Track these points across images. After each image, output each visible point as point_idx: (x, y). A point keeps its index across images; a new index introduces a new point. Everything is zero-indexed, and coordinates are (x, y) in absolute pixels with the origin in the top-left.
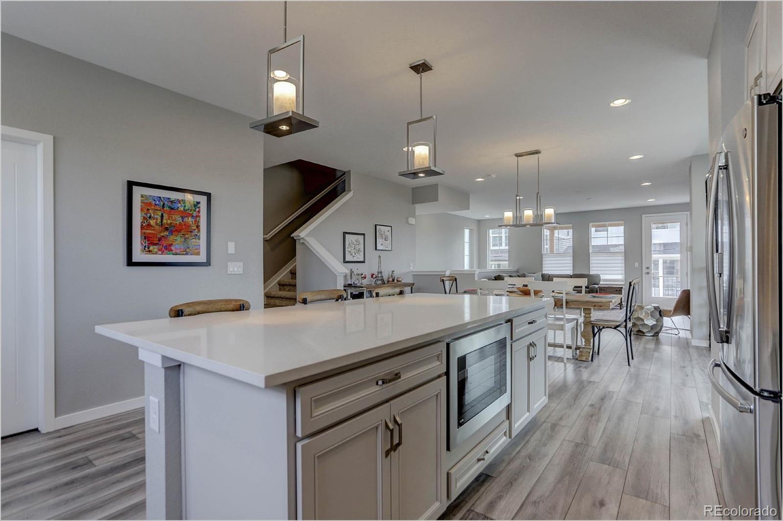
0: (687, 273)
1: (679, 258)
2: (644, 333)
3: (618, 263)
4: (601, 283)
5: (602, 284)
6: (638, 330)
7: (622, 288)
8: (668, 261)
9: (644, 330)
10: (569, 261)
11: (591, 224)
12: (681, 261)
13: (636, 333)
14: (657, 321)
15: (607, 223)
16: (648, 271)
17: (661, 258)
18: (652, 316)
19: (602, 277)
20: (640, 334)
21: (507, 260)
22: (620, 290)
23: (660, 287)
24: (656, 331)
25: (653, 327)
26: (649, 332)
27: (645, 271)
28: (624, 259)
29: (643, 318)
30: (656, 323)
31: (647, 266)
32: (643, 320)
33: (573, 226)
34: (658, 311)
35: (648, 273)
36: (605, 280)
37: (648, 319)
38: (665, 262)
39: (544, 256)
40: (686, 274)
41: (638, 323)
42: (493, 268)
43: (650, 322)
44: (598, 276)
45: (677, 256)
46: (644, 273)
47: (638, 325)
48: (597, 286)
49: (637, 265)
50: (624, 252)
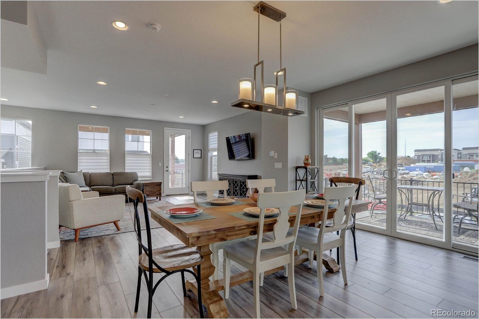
0: (189, 170)
3: (147, 162)
5: (140, 181)
15: (138, 130)
16: (167, 169)
27: (165, 169)
28: (151, 160)
31: (166, 166)
35: (167, 171)
44: (136, 174)
49: (160, 164)
50: (152, 155)
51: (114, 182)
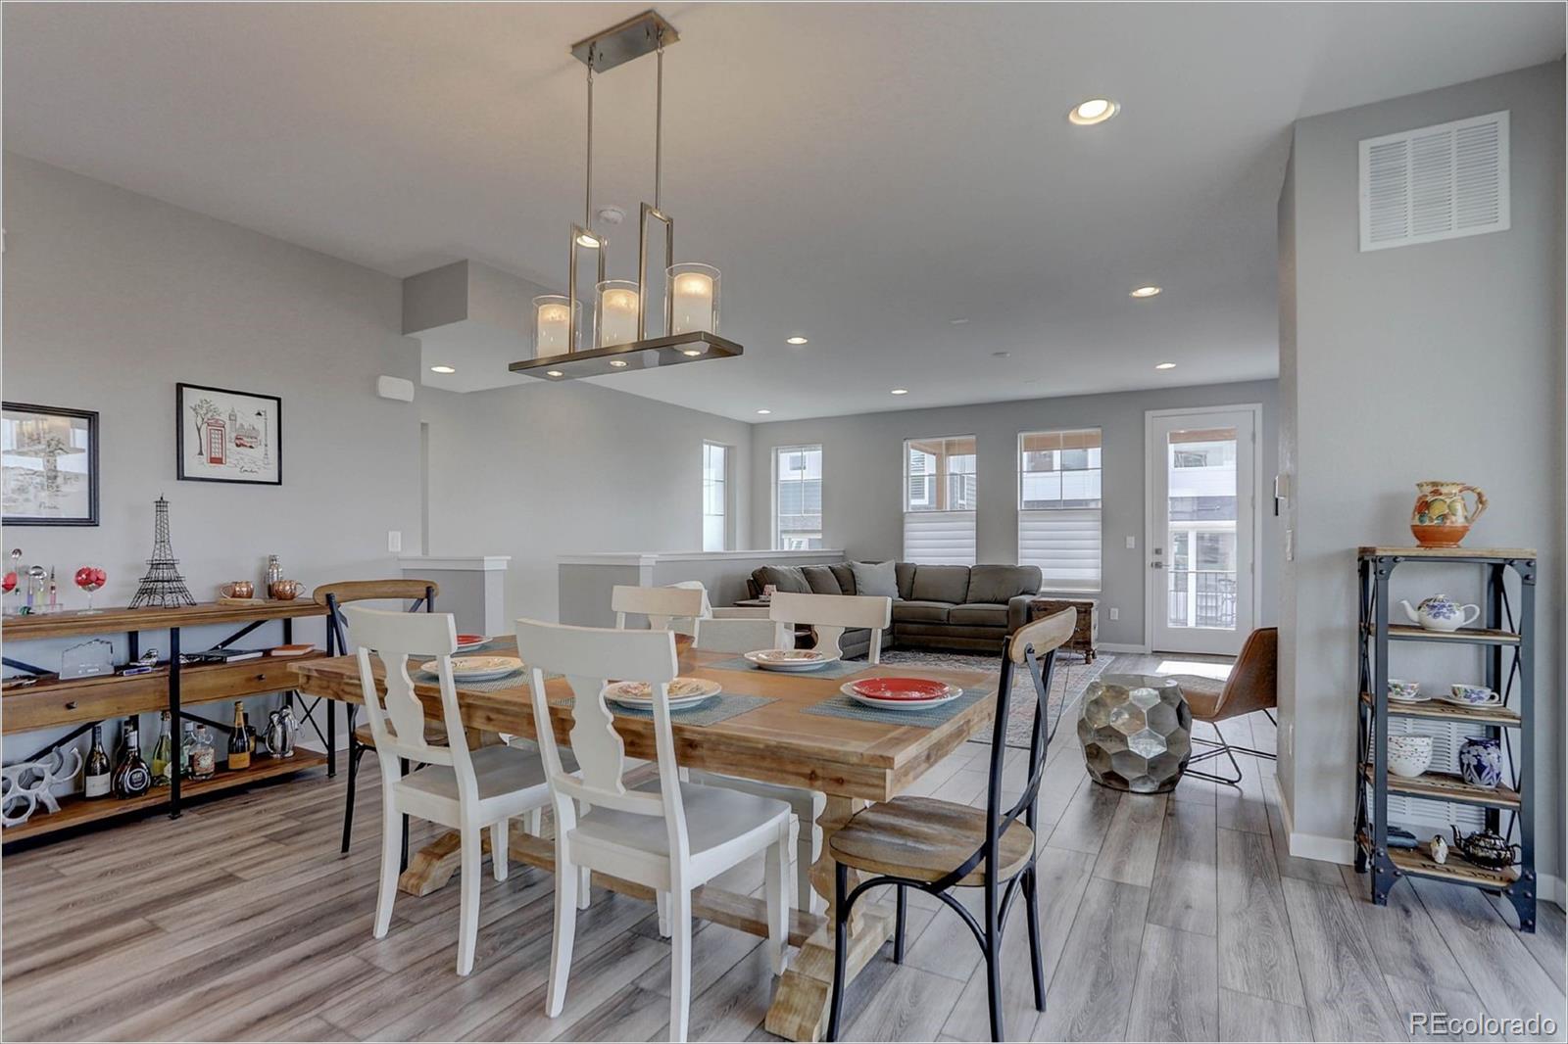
0: (1253, 565)
1: (1234, 530)
2: (1125, 782)
3: (1087, 535)
4: (1042, 589)
5: (1045, 594)
6: (1107, 770)
7: (1092, 604)
8: (1207, 536)
9: (1127, 774)
10: (967, 530)
11: (1022, 436)
12: (1239, 534)
13: (1101, 780)
14: (1170, 741)
15: (1062, 433)
16: (1157, 558)
17: (1193, 528)
18: (1153, 724)
19: (1047, 574)
20: (1114, 783)
21: (818, 531)
22: (1085, 612)
23: (1189, 590)
24: (1165, 777)
25: (1155, 765)
26: (1144, 779)
27: (1150, 558)
28: (1100, 527)
29: (1123, 731)
30: (1165, 750)
31: (1155, 547)
32: (1123, 739)
33: (977, 439)
34: (1172, 704)
35: (1158, 565)
36: (1052, 583)
37: (1139, 736)
38: (1200, 537)
39: (907, 519)
40: (1250, 567)
41: (1111, 747)
42: (786, 549)
43: (1148, 748)
44: (1034, 573)
45: (1229, 525)
46: (1148, 562)
47: (1109, 757)
48: (1027, 599)
49: (1131, 542)
50: (1102, 509)
51: (969, 594)
